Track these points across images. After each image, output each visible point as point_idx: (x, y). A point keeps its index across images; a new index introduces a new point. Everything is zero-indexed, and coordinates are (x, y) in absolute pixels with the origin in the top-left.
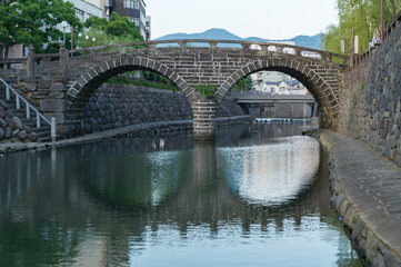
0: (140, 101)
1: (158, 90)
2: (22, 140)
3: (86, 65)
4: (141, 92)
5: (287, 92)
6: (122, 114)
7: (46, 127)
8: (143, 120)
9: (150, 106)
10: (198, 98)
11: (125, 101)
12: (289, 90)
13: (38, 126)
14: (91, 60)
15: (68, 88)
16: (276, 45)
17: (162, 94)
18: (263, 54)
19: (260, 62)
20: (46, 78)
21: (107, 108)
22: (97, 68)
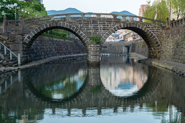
0: (50, 45)
1: (57, 40)
2: (5, 66)
3: (34, 26)
4: (50, 40)
5: (113, 40)
6: (44, 51)
7: (15, 59)
8: (53, 55)
9: (55, 48)
10: (92, 43)
11: (44, 45)
12: (114, 39)
13: (11, 58)
14: (36, 23)
15: (24, 38)
16: (130, 16)
17: (59, 42)
18: (124, 20)
19: (122, 24)
20: (13, 33)
21: (37, 49)
22: (39, 28)
